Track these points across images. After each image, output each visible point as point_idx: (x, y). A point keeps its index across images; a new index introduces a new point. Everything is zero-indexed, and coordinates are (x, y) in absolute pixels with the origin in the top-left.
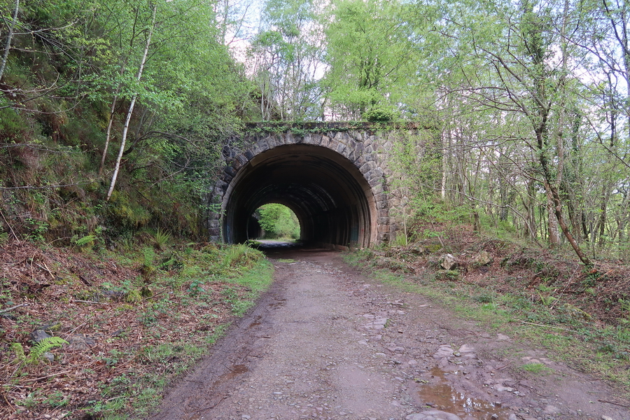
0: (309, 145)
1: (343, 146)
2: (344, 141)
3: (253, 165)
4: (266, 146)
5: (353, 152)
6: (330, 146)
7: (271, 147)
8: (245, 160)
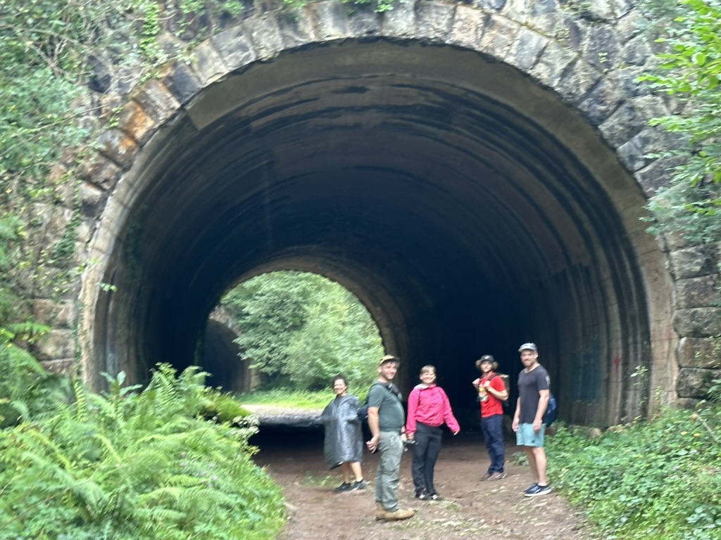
0: (405, 43)
1: (535, 41)
2: (541, 22)
3: (202, 123)
4: (243, 48)
5: (573, 64)
6: (485, 43)
7: (265, 55)
8: (166, 103)
